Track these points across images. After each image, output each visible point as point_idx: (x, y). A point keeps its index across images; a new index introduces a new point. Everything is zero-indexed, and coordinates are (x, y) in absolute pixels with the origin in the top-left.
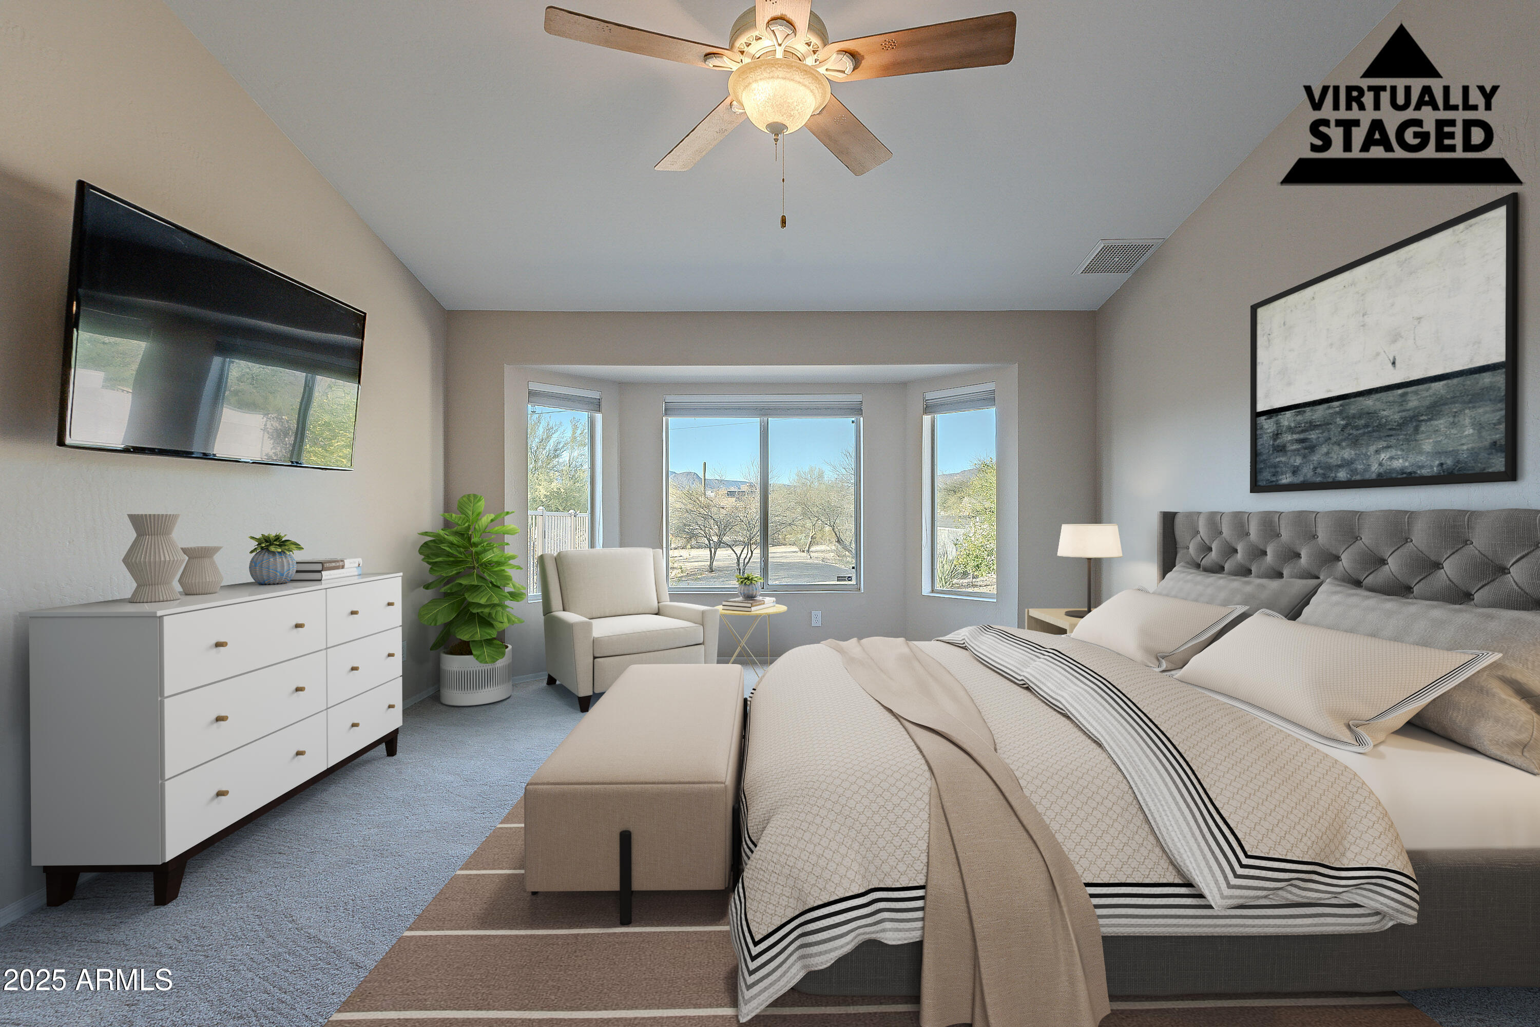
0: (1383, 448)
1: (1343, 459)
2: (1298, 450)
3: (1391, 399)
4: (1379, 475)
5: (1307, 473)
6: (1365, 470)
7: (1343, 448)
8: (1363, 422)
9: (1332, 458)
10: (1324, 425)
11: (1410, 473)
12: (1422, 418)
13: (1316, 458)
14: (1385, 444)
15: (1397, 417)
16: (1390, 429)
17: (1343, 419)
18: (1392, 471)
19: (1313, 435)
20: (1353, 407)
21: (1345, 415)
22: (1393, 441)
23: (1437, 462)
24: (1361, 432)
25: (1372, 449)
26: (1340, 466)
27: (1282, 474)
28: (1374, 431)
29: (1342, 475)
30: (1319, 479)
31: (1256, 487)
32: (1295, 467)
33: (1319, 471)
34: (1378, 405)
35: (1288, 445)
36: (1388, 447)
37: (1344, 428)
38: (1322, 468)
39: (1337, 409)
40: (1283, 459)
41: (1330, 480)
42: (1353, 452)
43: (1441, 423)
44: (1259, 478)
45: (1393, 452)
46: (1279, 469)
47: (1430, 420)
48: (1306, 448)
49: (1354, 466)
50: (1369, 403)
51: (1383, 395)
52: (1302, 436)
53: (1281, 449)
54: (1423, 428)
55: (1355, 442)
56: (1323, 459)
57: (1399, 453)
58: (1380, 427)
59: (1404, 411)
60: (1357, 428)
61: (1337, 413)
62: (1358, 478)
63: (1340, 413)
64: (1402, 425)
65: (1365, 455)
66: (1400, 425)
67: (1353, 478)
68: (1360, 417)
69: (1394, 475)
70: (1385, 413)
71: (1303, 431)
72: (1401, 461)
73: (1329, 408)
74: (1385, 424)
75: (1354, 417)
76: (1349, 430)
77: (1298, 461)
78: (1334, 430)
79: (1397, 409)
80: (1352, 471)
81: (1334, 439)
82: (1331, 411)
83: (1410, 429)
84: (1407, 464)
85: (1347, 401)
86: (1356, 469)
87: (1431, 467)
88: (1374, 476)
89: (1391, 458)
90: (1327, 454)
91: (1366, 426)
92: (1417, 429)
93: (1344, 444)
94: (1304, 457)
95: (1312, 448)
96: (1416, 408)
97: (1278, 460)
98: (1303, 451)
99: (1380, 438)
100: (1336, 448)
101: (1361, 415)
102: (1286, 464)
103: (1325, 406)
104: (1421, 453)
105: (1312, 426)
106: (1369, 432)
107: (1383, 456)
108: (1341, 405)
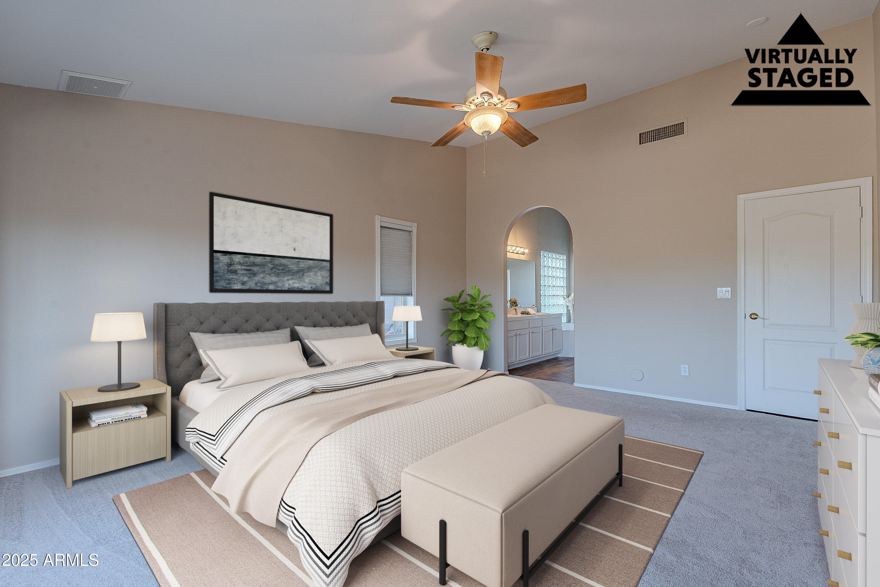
0: (290, 279)
1: (272, 281)
2: (246, 274)
3: (293, 262)
4: (289, 288)
5: (251, 285)
6: (282, 286)
7: (272, 277)
8: (281, 268)
9: (266, 280)
10: (262, 265)
11: (301, 289)
12: (305, 271)
13: (257, 279)
14: (291, 278)
15: (296, 269)
16: (293, 273)
17: (272, 265)
18: (294, 288)
19: (255, 269)
20: (277, 261)
21: (272, 263)
22: (294, 277)
23: (310, 286)
24: (281, 271)
25: (285, 279)
26: (270, 284)
27: (234, 284)
28: (286, 272)
29: (271, 287)
30: (258, 288)
31: (213, 290)
32: (243, 281)
33: (258, 284)
34: (288, 263)
35: (239, 271)
36: (292, 279)
37: (272, 269)
38: (260, 283)
39: (269, 260)
40: (235, 277)
41: (265, 289)
42: (277, 279)
43: (311, 274)
44: (215, 284)
45: (294, 281)
46: (231, 282)
47: (308, 272)
48: (250, 274)
49: (277, 284)
50: (284, 261)
51: (290, 260)
52: (248, 268)
53: (235, 272)
54: (305, 274)
55: (278, 275)
56: (261, 280)
57: (297, 281)
58: (289, 271)
59: (299, 267)
60: (279, 270)
61: (269, 262)
62: (279, 289)
63: (270, 262)
64: (298, 272)
65: (283, 280)
66: (296, 272)
67: (277, 289)
68: (280, 266)
69: (295, 289)
70: (291, 266)
71: (248, 266)
72: (297, 284)
73: (264, 259)
74: (291, 271)
75: (277, 265)
76: (274, 270)
77: (246, 279)
78: (267, 269)
79: (296, 266)
80: (276, 286)
81: (267, 272)
82: (265, 260)
83: (301, 274)
84: (300, 286)
85: (274, 258)
86: (278, 286)
87: (308, 288)
88: (286, 289)
89: (294, 283)
90: (263, 278)
91: (283, 270)
92: (303, 274)
93: (272, 275)
94: (250, 277)
95: (255, 274)
96: (303, 267)
97: (231, 277)
98: (249, 275)
99: (289, 275)
100: (268, 276)
101: (280, 265)
102: (236, 279)
103: (262, 257)
104: (305, 282)
105: (254, 264)
106: (284, 272)
107: (290, 282)
108: (271, 259)
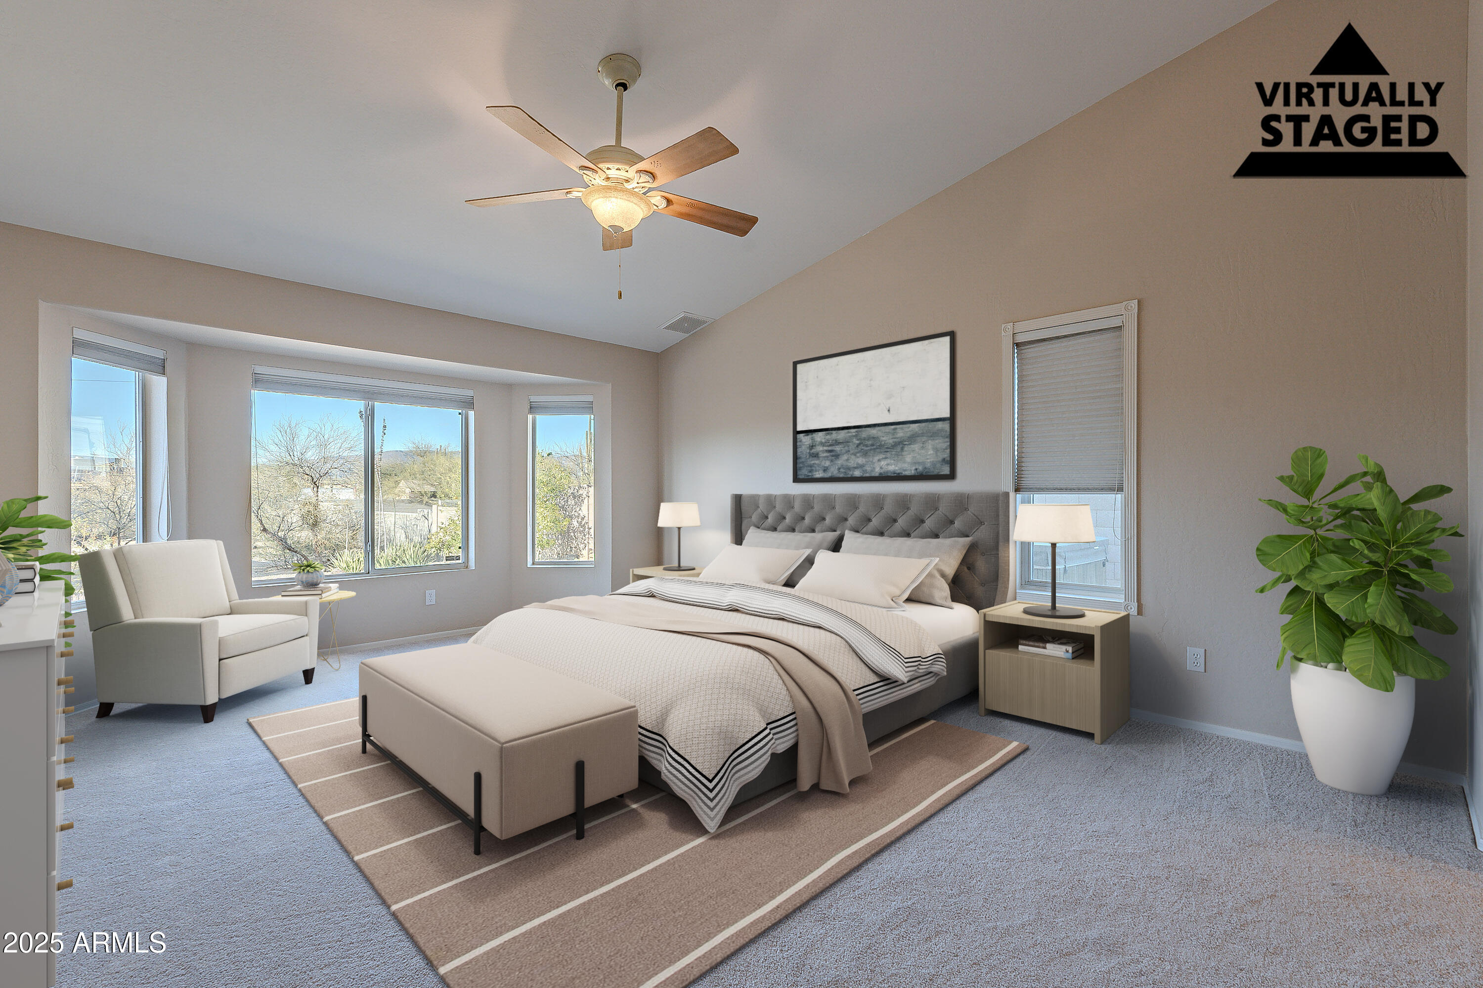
0: (883, 458)
1: (858, 464)
2: (827, 457)
3: (888, 431)
4: (880, 474)
5: (833, 472)
6: (872, 471)
7: (858, 457)
8: (870, 442)
9: (850, 463)
10: (846, 442)
11: (899, 473)
12: (905, 443)
13: (840, 462)
14: (884, 456)
15: (891, 441)
16: (887, 448)
17: (858, 440)
18: (887, 472)
19: (838, 448)
20: (864, 433)
21: (858, 438)
22: (888, 455)
23: (914, 468)
24: (869, 448)
25: (876, 458)
26: (855, 468)
27: (816, 471)
28: (877, 448)
29: (857, 473)
30: (841, 475)
31: (796, 479)
32: (825, 467)
33: (842, 470)
34: (880, 434)
35: (820, 453)
36: (886, 458)
37: (858, 445)
38: (844, 469)
39: (854, 434)
40: (817, 462)
41: (849, 476)
42: (864, 460)
43: (916, 447)
44: (799, 473)
45: (888, 461)
46: (813, 468)
47: (910, 444)
48: (833, 456)
49: (865, 468)
50: (874, 432)
51: (882, 428)
52: (830, 448)
53: (816, 456)
54: (906, 449)
55: (865, 454)
56: (845, 463)
57: (892, 462)
58: (881, 446)
59: (895, 438)
60: (867, 446)
61: (854, 436)
62: (868, 475)
63: (856, 436)
64: (895, 445)
65: (872, 462)
66: (892, 446)
67: (864, 476)
68: (868, 440)
69: (889, 474)
70: (884, 439)
71: (830, 445)
72: (893, 466)
73: (849, 432)
74: (884, 445)
75: (864, 439)
76: (861, 447)
77: (827, 463)
78: (852, 447)
79: (891, 437)
80: (863, 471)
81: (852, 452)
82: (850, 434)
83: (899, 449)
84: (897, 468)
85: (860, 429)
86: (866, 470)
87: (910, 471)
88: (877, 475)
89: (888, 465)
90: (847, 460)
91: (872, 445)
92: (902, 449)
93: (858, 455)
94: (832, 461)
95: (837, 456)
96: (902, 437)
97: (813, 462)
98: (830, 458)
99: (881, 452)
100: (853, 457)
101: (869, 438)
102: (819, 465)
103: (846, 431)
104: (905, 462)
105: (837, 443)
106: (875, 449)
107: (883, 463)
108: (856, 432)
